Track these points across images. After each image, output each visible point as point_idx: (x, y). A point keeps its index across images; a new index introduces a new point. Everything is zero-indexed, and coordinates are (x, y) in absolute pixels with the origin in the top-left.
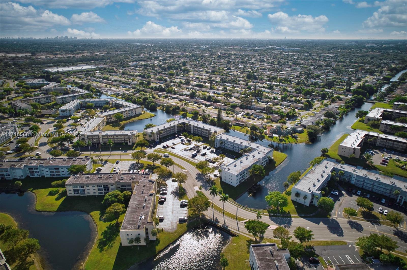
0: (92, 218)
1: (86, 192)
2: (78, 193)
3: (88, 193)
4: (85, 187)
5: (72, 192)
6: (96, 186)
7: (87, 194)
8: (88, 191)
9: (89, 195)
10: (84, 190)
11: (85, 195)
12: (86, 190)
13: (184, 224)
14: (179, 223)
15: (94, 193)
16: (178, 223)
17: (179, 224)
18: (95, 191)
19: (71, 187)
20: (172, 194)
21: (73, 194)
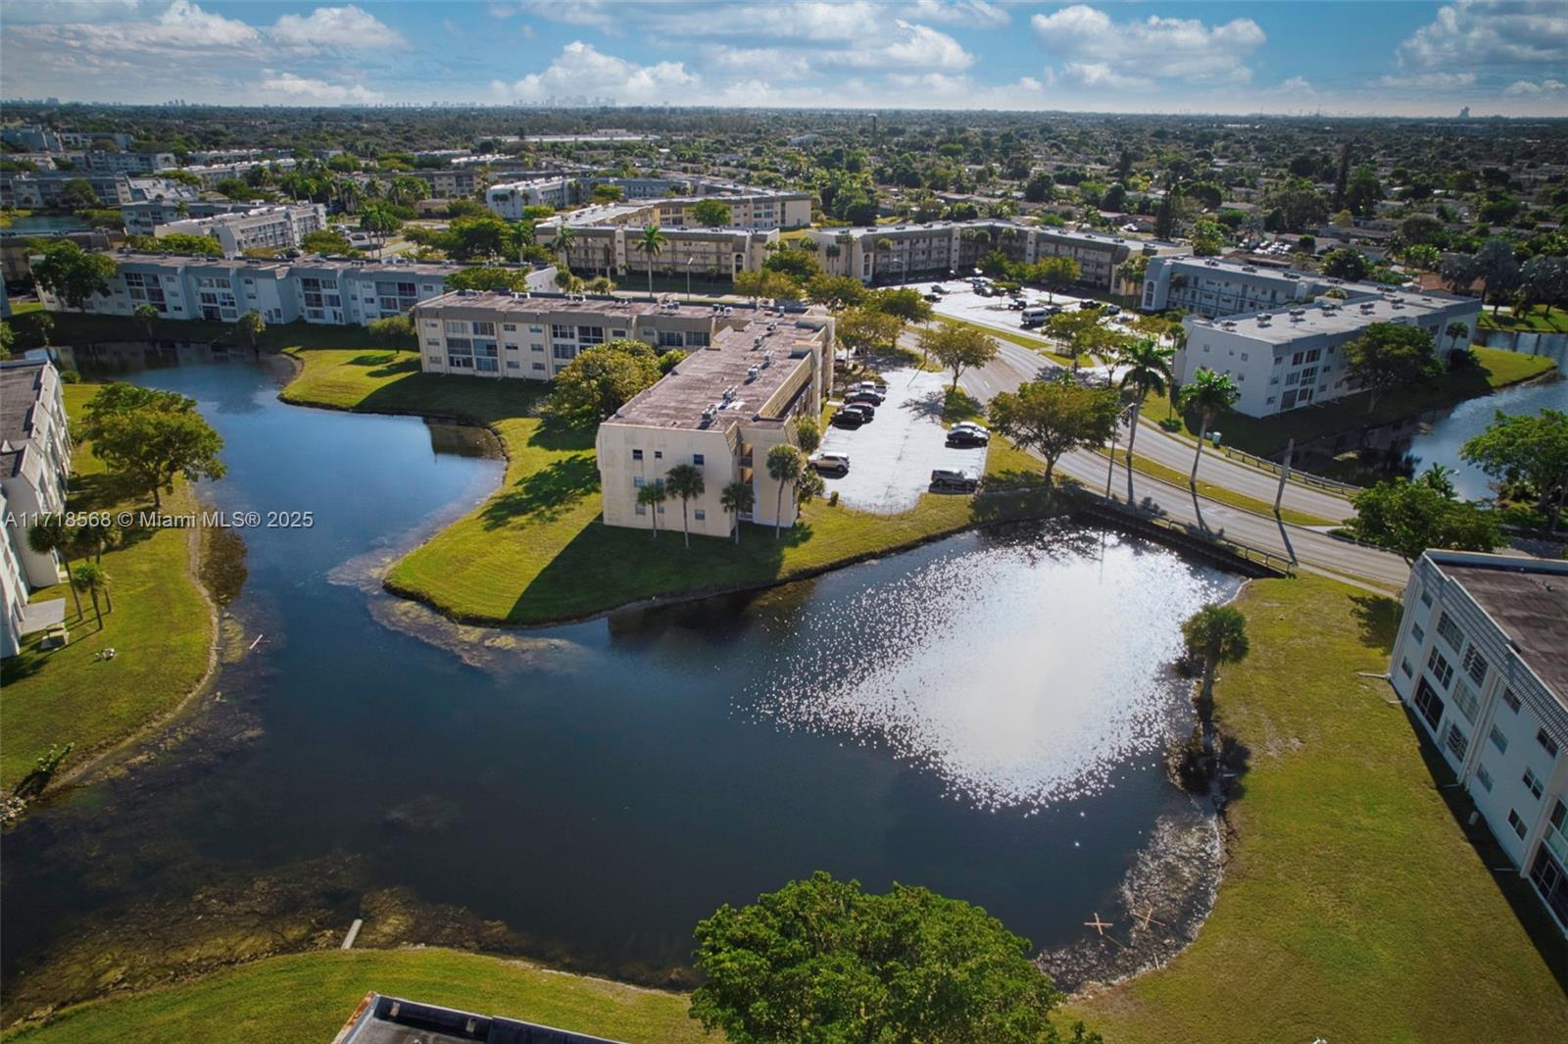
0: (499, 440)
1: (504, 356)
2: (468, 363)
3: (510, 365)
4: (499, 327)
5: (442, 351)
6: (547, 330)
7: (503, 372)
8: (511, 356)
9: (512, 373)
10: (492, 348)
11: (495, 375)
12: (501, 348)
13: (963, 496)
14: (930, 491)
15: (538, 367)
16: (926, 490)
17: (931, 495)
18: (539, 358)
19: (439, 322)
20: (909, 409)
21: (444, 367)
